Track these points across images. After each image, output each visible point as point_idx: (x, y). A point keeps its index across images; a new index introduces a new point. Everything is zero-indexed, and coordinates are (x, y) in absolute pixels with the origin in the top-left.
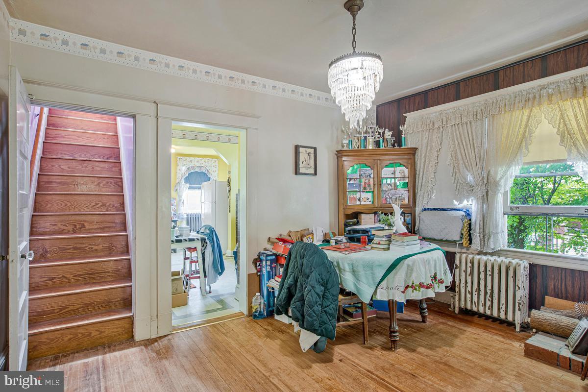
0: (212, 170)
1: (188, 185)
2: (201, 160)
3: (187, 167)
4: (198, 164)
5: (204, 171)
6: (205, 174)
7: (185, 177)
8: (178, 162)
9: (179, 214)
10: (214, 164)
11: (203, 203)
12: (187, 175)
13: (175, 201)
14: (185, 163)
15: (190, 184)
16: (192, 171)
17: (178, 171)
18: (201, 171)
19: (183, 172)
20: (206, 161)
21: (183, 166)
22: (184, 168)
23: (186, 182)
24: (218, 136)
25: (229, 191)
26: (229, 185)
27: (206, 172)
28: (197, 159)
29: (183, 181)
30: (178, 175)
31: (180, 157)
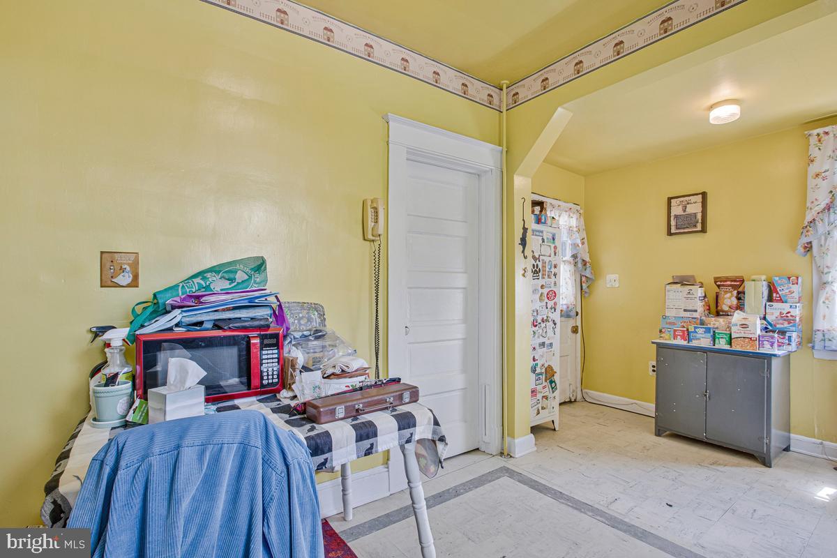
8: (814, 150)
17: (812, 181)
30: (811, 195)
31: (820, 130)
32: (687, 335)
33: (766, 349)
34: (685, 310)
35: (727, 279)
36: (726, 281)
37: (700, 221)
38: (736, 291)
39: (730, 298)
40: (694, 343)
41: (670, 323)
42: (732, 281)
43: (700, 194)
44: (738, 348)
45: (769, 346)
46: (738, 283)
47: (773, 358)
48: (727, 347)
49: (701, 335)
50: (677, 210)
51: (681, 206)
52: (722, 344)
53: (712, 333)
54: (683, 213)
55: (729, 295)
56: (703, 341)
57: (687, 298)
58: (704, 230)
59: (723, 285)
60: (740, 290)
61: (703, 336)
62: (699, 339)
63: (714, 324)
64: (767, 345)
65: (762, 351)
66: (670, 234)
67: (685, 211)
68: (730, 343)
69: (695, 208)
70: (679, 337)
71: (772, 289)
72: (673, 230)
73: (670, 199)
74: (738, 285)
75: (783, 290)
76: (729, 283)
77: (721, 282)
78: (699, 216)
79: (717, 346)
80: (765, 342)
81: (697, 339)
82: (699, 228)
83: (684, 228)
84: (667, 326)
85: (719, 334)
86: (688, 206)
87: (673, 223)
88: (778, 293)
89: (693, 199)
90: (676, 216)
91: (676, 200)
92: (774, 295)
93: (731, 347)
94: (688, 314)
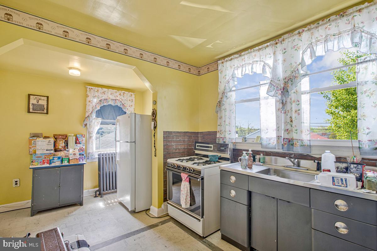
0: (128, 104)
1: (100, 120)
2: (116, 92)
3: (99, 99)
4: (112, 97)
5: (119, 105)
6: (120, 108)
7: (96, 110)
8: (88, 93)
9: (89, 154)
10: (131, 98)
11: (118, 141)
12: (99, 108)
13: (84, 139)
14: (96, 94)
15: (103, 118)
16: (105, 104)
17: (88, 103)
18: (116, 104)
19: (94, 104)
20: (122, 94)
21: (94, 97)
22: (95, 100)
23: (98, 116)
24: (142, 52)
25: (155, 127)
26: (154, 120)
27: (122, 107)
28: (111, 91)
29: (94, 115)
30: (88, 108)
31: (90, 87)
32: (50, 162)
33: (81, 162)
34: (47, 150)
35: (60, 135)
36: (59, 136)
37: (46, 109)
38: (64, 141)
39: (62, 143)
40: (53, 165)
41: (38, 157)
42: (62, 136)
43: (46, 97)
44: (72, 164)
45: (82, 161)
46: (65, 137)
47: (84, 165)
48: (68, 164)
49: (56, 161)
50: (33, 101)
51: (36, 100)
52: (66, 163)
53: (61, 159)
54: (37, 103)
55: (61, 142)
56: (58, 163)
57: (48, 144)
58: (47, 113)
59: (58, 138)
60: (66, 139)
61: (57, 161)
62: (55, 162)
63: (60, 155)
64: (81, 160)
65: (80, 163)
66: (29, 112)
67: (38, 103)
68: (69, 162)
69: (43, 102)
70: (46, 163)
71: (77, 139)
72: (31, 110)
73: (29, 95)
74: (65, 138)
75: (80, 140)
76: (61, 137)
77: (57, 136)
78: (45, 107)
79: (63, 164)
80: (81, 159)
81: (54, 163)
82: (45, 111)
83: (37, 111)
84: (37, 159)
85: (64, 159)
86: (40, 100)
87: (31, 107)
88: (78, 141)
89: (42, 98)
90: (33, 104)
91: (33, 96)
92: (77, 141)
93: (69, 163)
94: (48, 152)
